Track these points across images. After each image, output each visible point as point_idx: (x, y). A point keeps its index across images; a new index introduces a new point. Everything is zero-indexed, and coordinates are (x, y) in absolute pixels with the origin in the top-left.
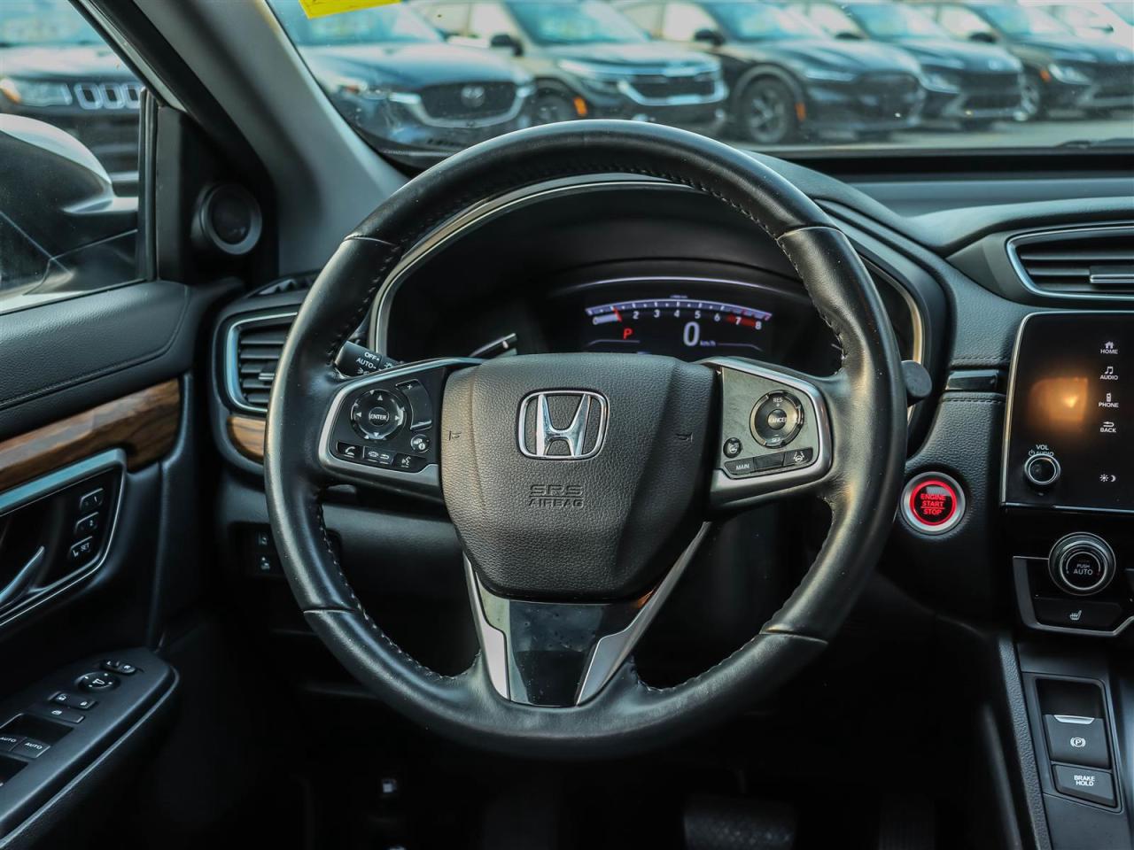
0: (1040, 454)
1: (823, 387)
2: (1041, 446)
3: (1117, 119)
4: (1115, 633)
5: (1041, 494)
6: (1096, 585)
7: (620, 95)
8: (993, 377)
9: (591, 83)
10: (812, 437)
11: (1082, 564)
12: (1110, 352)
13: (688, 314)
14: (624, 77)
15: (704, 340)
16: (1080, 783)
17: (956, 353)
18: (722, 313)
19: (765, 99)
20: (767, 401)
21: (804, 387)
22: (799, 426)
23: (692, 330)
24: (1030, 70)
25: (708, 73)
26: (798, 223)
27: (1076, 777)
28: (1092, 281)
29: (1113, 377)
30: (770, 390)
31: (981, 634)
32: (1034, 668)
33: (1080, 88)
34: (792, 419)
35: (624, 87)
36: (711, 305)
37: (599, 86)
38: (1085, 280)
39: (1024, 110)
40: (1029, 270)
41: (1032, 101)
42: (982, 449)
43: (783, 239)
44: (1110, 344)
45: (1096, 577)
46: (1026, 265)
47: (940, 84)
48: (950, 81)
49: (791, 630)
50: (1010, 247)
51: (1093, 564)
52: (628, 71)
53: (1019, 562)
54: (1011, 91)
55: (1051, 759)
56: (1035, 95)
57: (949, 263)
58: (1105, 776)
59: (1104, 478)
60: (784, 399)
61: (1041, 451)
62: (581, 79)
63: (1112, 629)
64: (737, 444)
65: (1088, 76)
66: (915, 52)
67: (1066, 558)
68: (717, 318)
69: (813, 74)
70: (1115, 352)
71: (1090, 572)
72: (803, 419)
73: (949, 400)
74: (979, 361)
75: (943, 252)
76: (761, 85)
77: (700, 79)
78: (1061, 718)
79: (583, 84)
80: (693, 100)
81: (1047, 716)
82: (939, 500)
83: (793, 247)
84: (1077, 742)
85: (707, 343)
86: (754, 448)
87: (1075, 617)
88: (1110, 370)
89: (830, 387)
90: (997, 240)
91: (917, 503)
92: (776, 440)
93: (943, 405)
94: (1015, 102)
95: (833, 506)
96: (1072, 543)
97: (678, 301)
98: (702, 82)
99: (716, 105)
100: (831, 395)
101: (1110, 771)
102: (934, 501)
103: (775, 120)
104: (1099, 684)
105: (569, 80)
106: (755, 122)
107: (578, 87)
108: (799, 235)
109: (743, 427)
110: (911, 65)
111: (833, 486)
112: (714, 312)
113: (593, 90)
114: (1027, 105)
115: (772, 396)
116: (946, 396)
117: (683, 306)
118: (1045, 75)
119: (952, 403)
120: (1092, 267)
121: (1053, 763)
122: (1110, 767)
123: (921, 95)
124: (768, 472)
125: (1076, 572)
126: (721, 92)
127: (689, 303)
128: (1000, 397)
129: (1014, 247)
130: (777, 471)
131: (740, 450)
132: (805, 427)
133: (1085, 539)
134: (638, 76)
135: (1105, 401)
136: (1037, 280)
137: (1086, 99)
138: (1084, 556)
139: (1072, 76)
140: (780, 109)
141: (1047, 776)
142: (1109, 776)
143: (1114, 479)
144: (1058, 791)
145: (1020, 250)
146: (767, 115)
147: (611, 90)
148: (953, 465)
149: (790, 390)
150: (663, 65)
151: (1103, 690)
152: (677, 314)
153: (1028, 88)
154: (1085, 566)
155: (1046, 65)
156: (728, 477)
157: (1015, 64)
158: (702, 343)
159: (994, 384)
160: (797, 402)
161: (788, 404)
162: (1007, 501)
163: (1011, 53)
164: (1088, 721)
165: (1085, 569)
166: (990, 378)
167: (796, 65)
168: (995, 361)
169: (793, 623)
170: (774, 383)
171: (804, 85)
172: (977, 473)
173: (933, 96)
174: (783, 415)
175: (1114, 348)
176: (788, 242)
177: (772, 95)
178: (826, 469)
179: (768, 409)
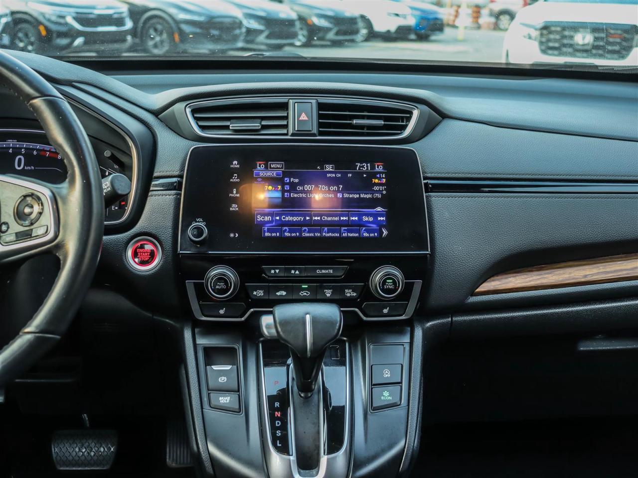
0: (197, 224)
1: (54, 190)
2: (199, 219)
3: (347, 47)
4: (243, 319)
5: (199, 246)
6: (229, 293)
7: (66, 24)
8: (176, 182)
9: (47, 16)
10: (48, 219)
11: (220, 283)
12: (236, 166)
13: (17, 151)
14: (69, 13)
15: (27, 166)
16: (222, 401)
17: (156, 170)
18: (37, 150)
19: (156, 30)
20: (23, 199)
21: (43, 190)
22: (40, 213)
23: (20, 160)
24: (302, 19)
25: (121, 13)
26: (37, 94)
27: (220, 398)
28: (231, 128)
29: (237, 180)
30: (24, 193)
31: (178, 325)
32: (202, 341)
33: (328, 30)
34: (37, 208)
35: (70, 20)
36: (31, 145)
37: (54, 18)
38: (227, 127)
39: (299, 40)
40: (198, 122)
41: (304, 36)
42: (169, 223)
43: (30, 104)
44: (235, 162)
45: (227, 290)
46: (197, 119)
47: (254, 25)
48: (260, 23)
49: (37, 331)
50: (188, 110)
51: (226, 283)
52: (72, 10)
53: (190, 284)
54: (292, 29)
55: (208, 390)
56: (305, 32)
57: (159, 119)
58: (235, 396)
59: (232, 235)
60: (33, 198)
61: (199, 222)
62: (43, 14)
63: (241, 317)
64: (6, 225)
65: (331, 23)
66: (240, 6)
67: (212, 279)
68: (35, 153)
69: (182, 16)
70: (238, 166)
71: (225, 287)
72: (43, 209)
73: (152, 196)
74: (168, 174)
75: (156, 113)
76: (154, 21)
77: (116, 16)
78: (215, 368)
79: (44, 17)
80: (113, 29)
81: (208, 367)
82: (147, 252)
83: (36, 109)
84: (223, 379)
85: (29, 168)
86: (16, 227)
87: (222, 312)
88: (235, 176)
89: (58, 190)
90: (180, 106)
91: (135, 255)
92: (27, 223)
93: (149, 198)
94: (294, 36)
95: (61, 257)
96: (216, 271)
97: (11, 143)
98: (116, 19)
99: (126, 32)
100: (59, 194)
101: (238, 393)
102: (145, 253)
103: (162, 42)
104: (236, 347)
105: (35, 14)
106: (151, 43)
107: (41, 18)
108: (38, 102)
109: (10, 215)
110: (238, 14)
111: (59, 246)
112: (33, 149)
113: (49, 20)
114: (301, 37)
115: (25, 196)
116: (150, 193)
117: (14, 146)
118: (309, 22)
119: (153, 197)
120: (232, 121)
121: (209, 392)
122: (239, 391)
123: (244, 30)
124: (24, 241)
125: (217, 287)
126: (129, 25)
127: (18, 144)
128: (179, 193)
129: (190, 110)
130: (28, 239)
131: (8, 228)
132: (43, 214)
133: (222, 269)
134: (77, 13)
135: (233, 193)
136: (203, 128)
137: (331, 36)
138: (222, 278)
139: (323, 23)
140: (165, 36)
141: (205, 399)
142: (237, 395)
143: (237, 235)
144: (212, 408)
145: (194, 111)
146: (158, 39)
147: (62, 21)
148: (154, 232)
149: (36, 193)
150: (94, 8)
151: (238, 350)
152: (11, 151)
153: (301, 29)
154: (222, 284)
155: (310, 16)
156: (3, 245)
157: (294, 16)
158: (26, 168)
159: (176, 186)
160: (39, 199)
161: (34, 200)
162: (180, 251)
163: (292, 9)
164: (228, 367)
165: (221, 285)
166: (174, 183)
167: (173, 11)
168: (177, 173)
169: (37, 327)
170: (27, 189)
171: (177, 22)
172: (166, 235)
173: (249, 31)
174: (32, 207)
175: (238, 164)
176: (32, 106)
177: (159, 27)
178: (56, 237)
179: (24, 204)
